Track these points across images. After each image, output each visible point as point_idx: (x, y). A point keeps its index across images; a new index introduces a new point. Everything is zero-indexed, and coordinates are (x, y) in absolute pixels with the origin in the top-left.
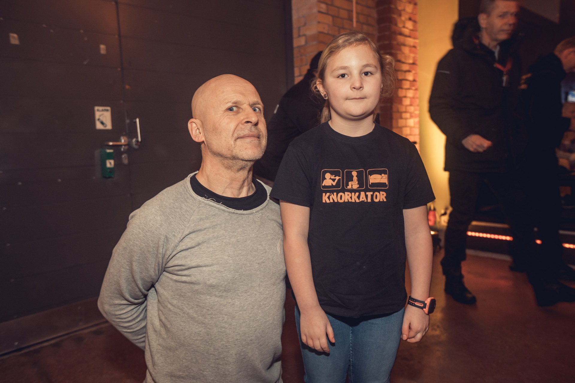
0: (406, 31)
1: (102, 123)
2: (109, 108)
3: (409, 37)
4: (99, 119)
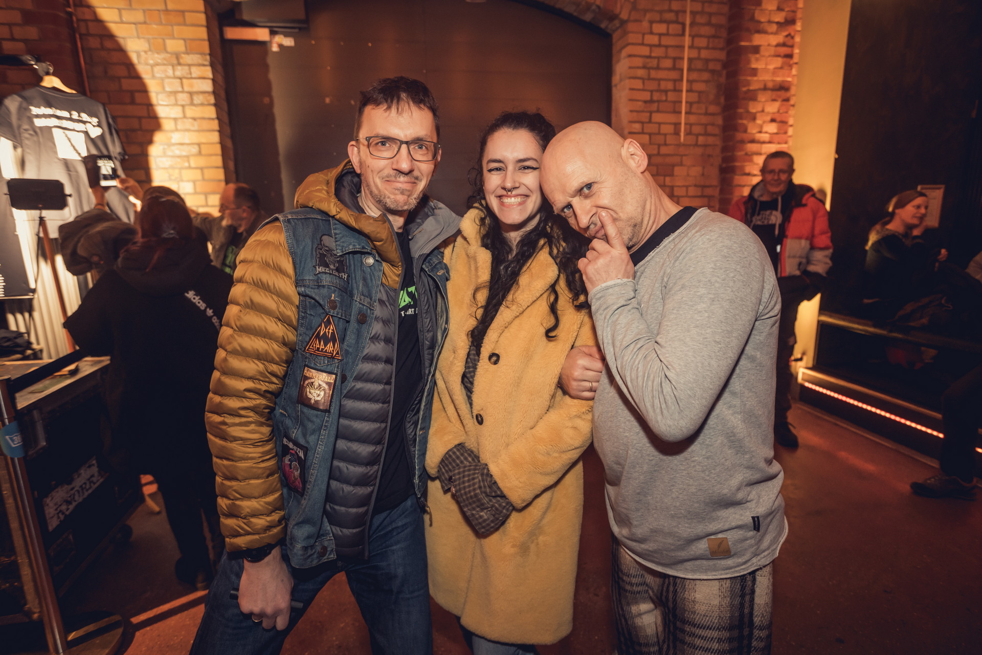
0: (765, 137)
3: (770, 142)
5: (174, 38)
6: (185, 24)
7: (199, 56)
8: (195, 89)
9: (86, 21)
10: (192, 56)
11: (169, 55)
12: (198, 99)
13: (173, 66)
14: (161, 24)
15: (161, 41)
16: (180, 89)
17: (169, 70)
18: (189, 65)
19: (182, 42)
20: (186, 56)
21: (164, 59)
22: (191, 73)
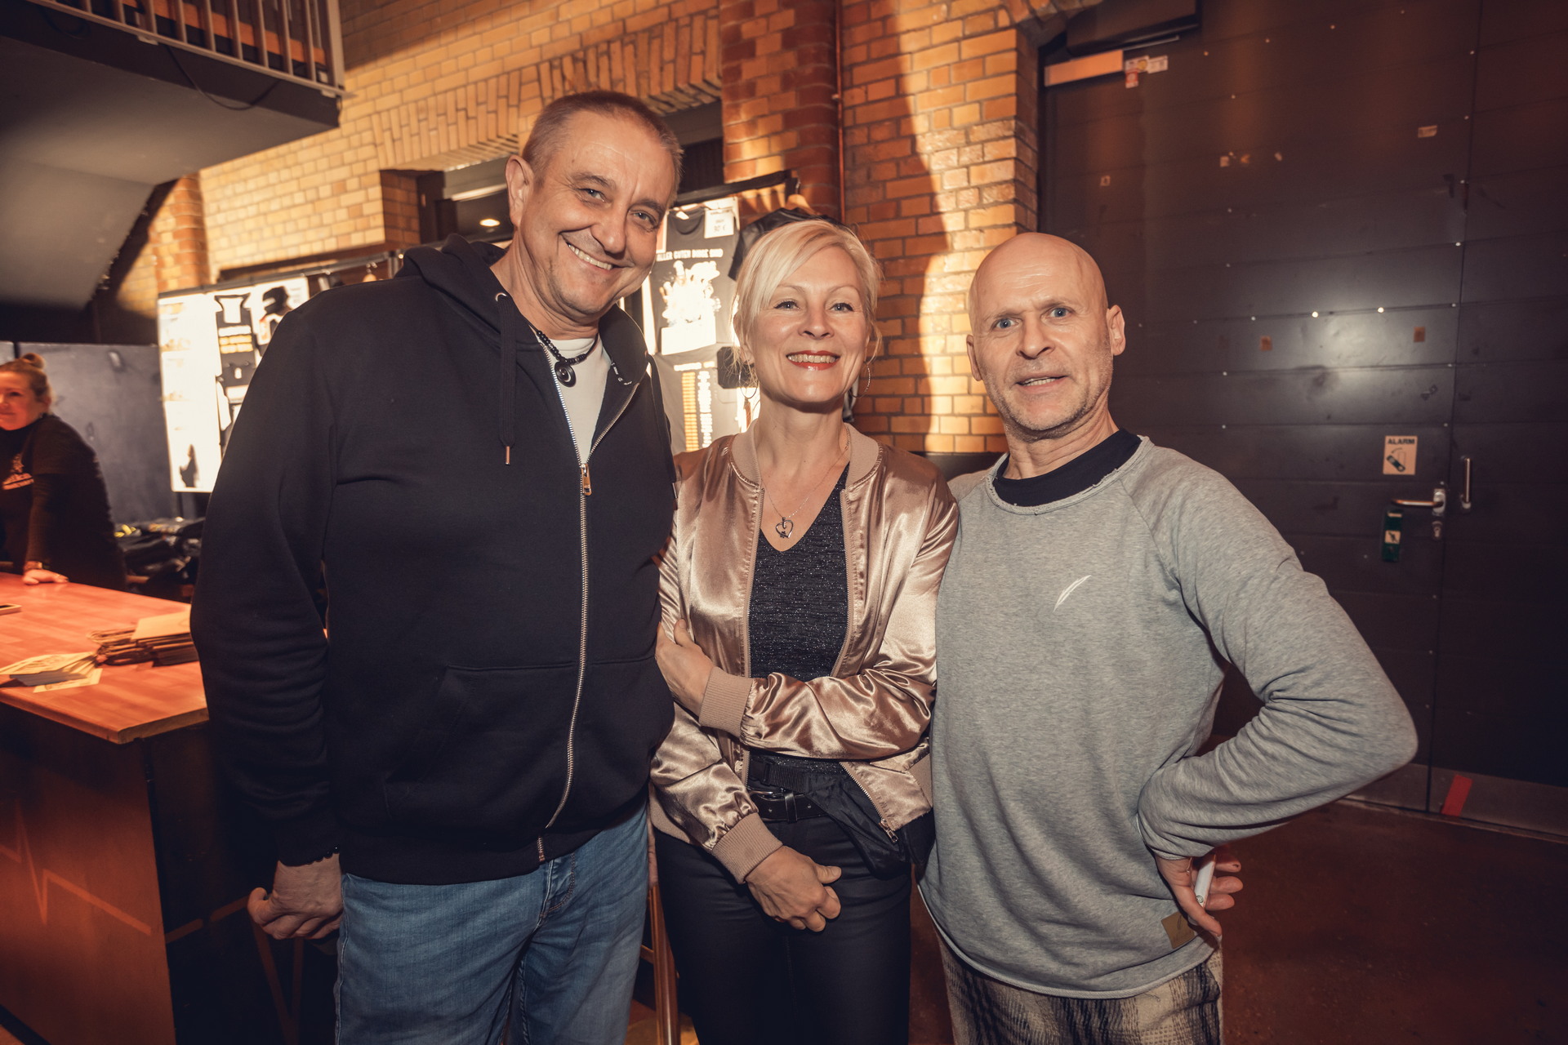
1: (1397, 464)
2: (1415, 438)
4: (1390, 458)
5: (965, 103)
6: (984, 77)
7: (999, 124)
8: (986, 181)
9: (853, 107)
10: (988, 125)
11: (955, 132)
12: (989, 197)
13: (958, 148)
14: (950, 85)
15: (946, 112)
16: (965, 184)
17: (952, 157)
18: (983, 142)
19: (977, 106)
20: (980, 127)
21: (948, 140)
22: (983, 156)
